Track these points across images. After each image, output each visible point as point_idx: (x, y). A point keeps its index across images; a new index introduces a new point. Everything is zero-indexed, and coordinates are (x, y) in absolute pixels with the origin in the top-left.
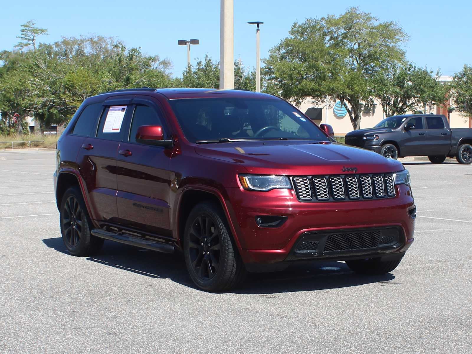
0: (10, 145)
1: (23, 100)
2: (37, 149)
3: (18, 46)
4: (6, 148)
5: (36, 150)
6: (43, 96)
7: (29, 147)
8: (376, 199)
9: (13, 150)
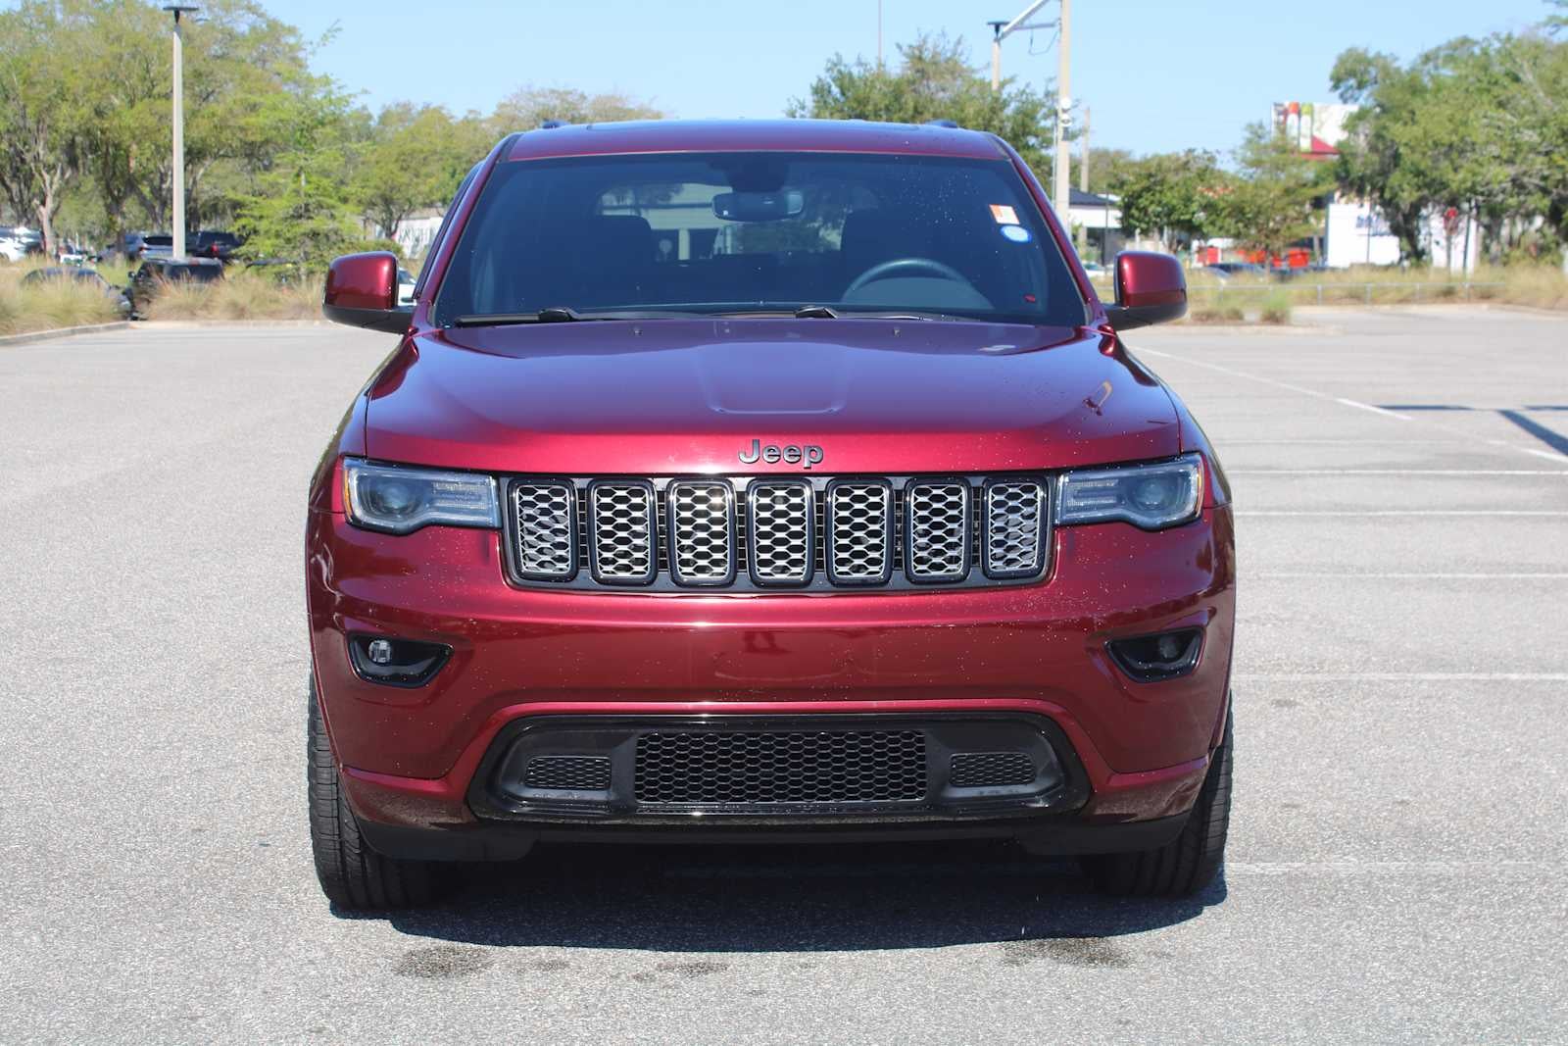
0: (1413, 294)
1: (1456, 170)
2: (1484, 306)
3: (1546, 24)
4: (1401, 301)
5: (1482, 310)
6: (1510, 161)
7: (1468, 299)
8: (908, 585)
9: (1414, 309)
